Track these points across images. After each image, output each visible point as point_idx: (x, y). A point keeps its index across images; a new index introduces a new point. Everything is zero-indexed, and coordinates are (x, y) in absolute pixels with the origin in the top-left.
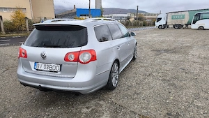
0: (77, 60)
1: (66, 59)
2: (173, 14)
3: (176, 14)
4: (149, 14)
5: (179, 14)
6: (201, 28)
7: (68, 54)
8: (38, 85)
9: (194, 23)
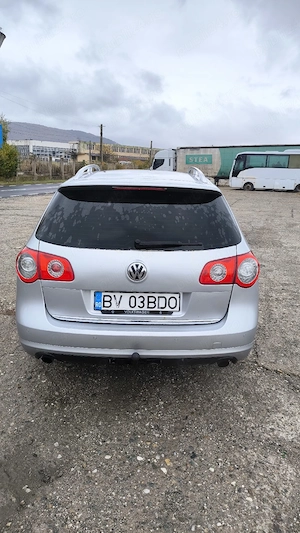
0: (232, 278)
1: (205, 278)
2: (189, 152)
3: (195, 152)
4: (123, 149)
5: (202, 152)
6: (249, 187)
7: (210, 265)
8: (128, 353)
9: (235, 174)
